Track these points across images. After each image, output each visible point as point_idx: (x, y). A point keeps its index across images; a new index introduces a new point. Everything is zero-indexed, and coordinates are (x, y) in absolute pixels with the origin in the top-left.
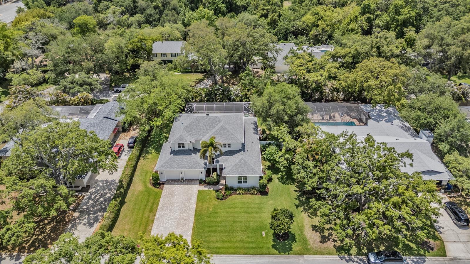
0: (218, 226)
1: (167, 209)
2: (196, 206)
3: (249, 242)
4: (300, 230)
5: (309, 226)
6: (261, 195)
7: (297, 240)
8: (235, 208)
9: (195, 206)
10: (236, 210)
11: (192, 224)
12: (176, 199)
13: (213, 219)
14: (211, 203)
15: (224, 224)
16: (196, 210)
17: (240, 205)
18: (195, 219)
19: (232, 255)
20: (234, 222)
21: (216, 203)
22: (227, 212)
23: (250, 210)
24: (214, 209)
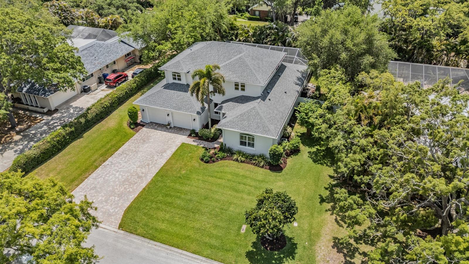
0: (179, 198)
1: (125, 158)
2: (166, 163)
3: (211, 236)
4: (310, 240)
5: (329, 237)
6: (270, 169)
7: (297, 256)
8: (220, 178)
9: (164, 163)
10: (219, 181)
11: (144, 185)
12: (146, 148)
13: (178, 186)
14: (189, 163)
15: (189, 197)
16: (162, 168)
17: (229, 177)
18: (152, 180)
19: (173, 248)
20: (206, 198)
21: (197, 165)
22: (204, 181)
23: (241, 187)
24: (188, 172)
